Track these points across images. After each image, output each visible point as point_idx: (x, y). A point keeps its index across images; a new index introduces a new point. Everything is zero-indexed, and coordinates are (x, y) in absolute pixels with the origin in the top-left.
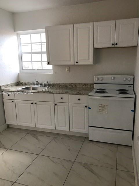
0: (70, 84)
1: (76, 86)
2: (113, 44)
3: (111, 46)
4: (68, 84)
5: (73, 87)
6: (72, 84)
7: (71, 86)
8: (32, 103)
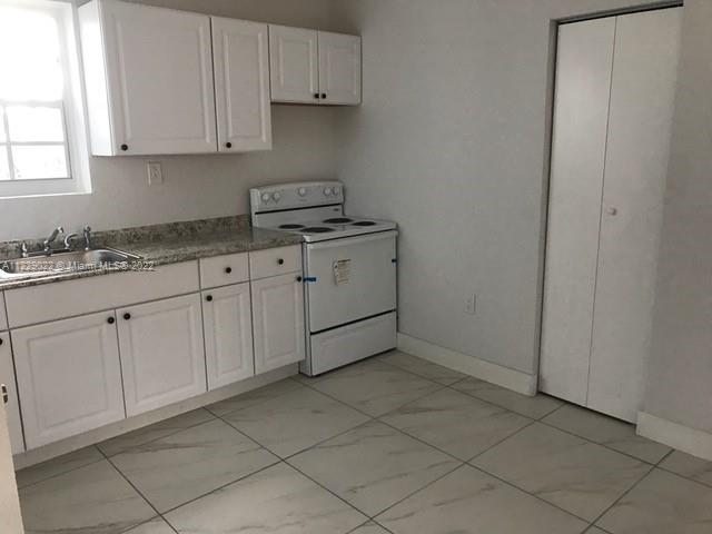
0: (168, 225)
1: (192, 229)
2: (317, 96)
3: (311, 100)
4: (161, 226)
5: (184, 234)
6: (176, 224)
7: (175, 234)
8: (111, 320)
